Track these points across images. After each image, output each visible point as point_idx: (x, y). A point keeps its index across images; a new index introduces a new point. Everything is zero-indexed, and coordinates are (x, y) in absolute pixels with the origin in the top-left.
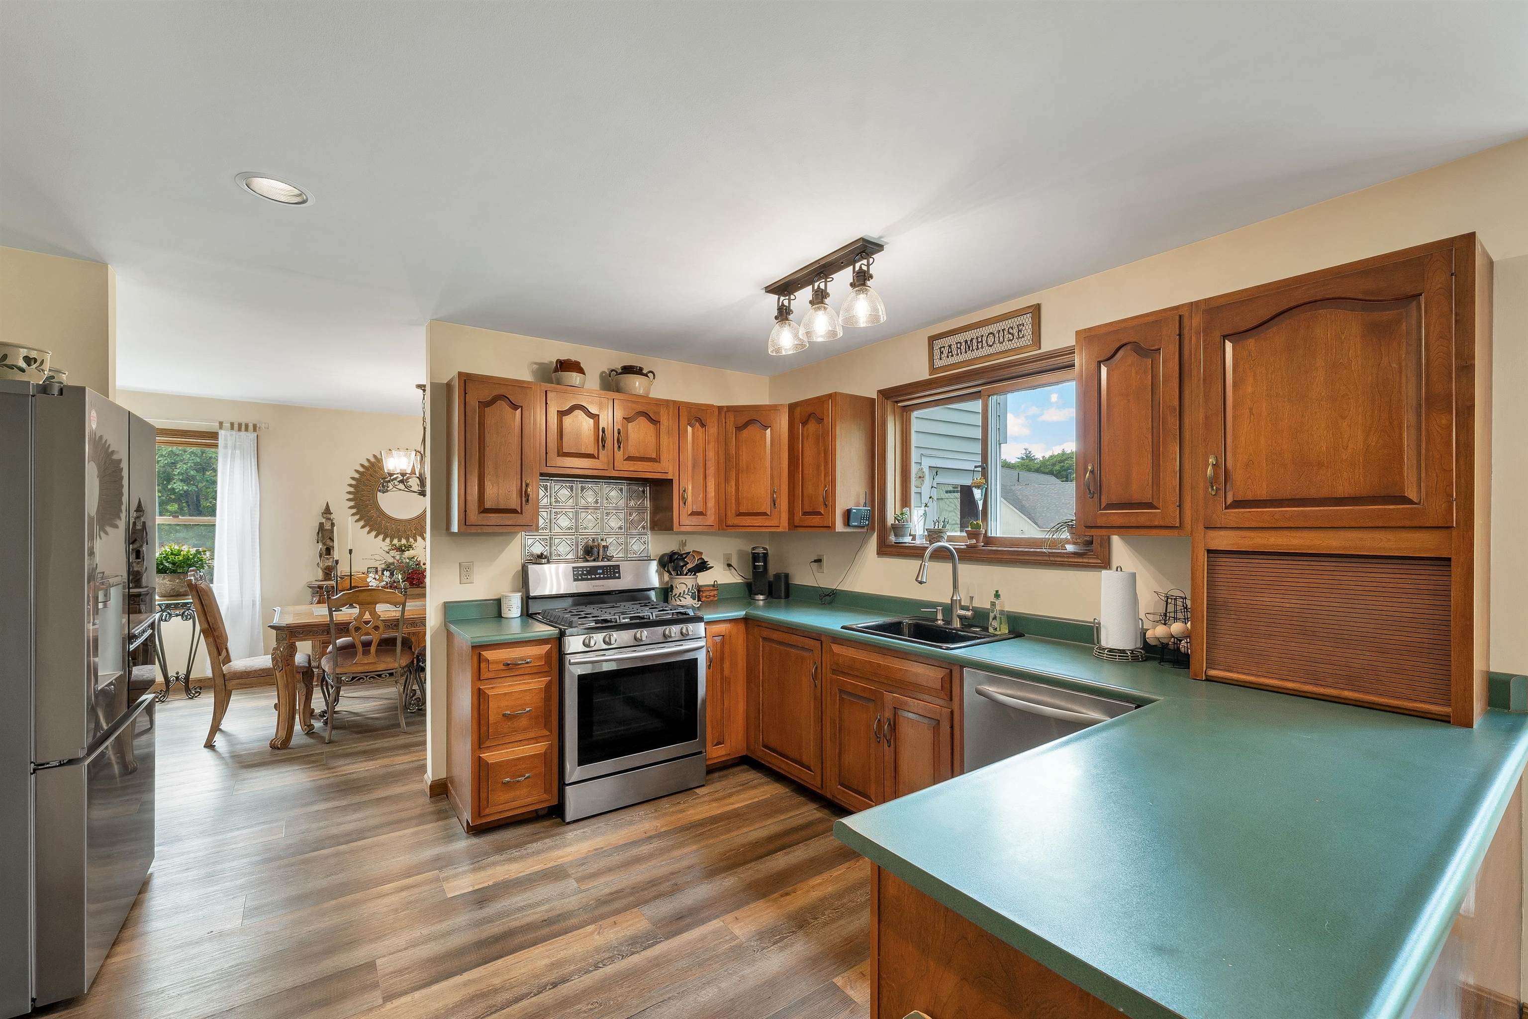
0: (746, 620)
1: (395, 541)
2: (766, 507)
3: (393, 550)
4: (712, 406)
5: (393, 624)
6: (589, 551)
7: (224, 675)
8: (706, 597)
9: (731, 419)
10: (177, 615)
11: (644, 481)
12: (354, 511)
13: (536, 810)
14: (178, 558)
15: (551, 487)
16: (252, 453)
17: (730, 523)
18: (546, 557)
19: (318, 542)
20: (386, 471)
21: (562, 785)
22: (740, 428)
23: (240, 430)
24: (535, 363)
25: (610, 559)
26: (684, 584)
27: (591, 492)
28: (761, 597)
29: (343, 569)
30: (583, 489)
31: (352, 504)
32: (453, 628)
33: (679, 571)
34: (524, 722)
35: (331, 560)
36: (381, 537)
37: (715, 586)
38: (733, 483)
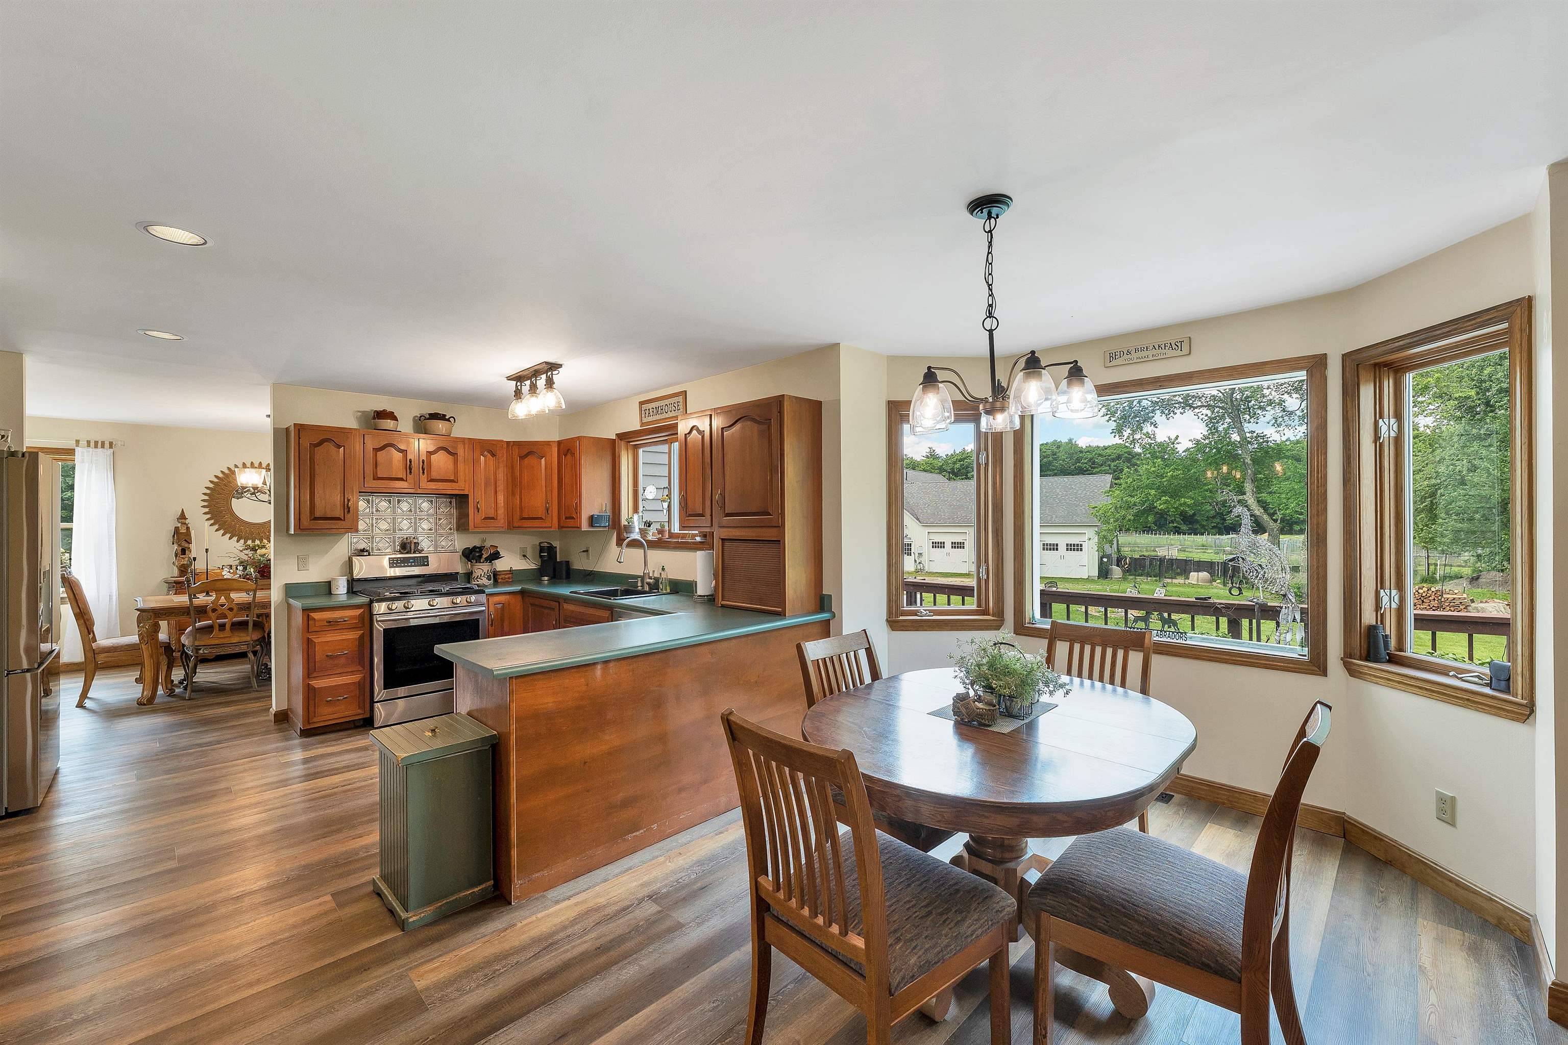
0: (522, 593)
1: (249, 542)
2: (540, 513)
3: (247, 549)
4: (502, 441)
5: (245, 607)
6: (405, 546)
7: (94, 650)
8: (502, 579)
9: (516, 451)
11: (451, 496)
12: (209, 516)
13: (354, 721)
15: (372, 501)
16: (109, 466)
17: (516, 525)
18: (367, 551)
19: (173, 544)
20: (239, 485)
21: (372, 702)
22: (522, 458)
23: (96, 446)
24: (359, 412)
25: (420, 551)
26: (482, 570)
27: (406, 504)
28: (546, 578)
29: (200, 566)
30: (399, 501)
31: (207, 510)
32: (291, 601)
33: (478, 559)
34: (342, 661)
35: (187, 559)
36: (235, 539)
37: (511, 571)
38: (518, 497)
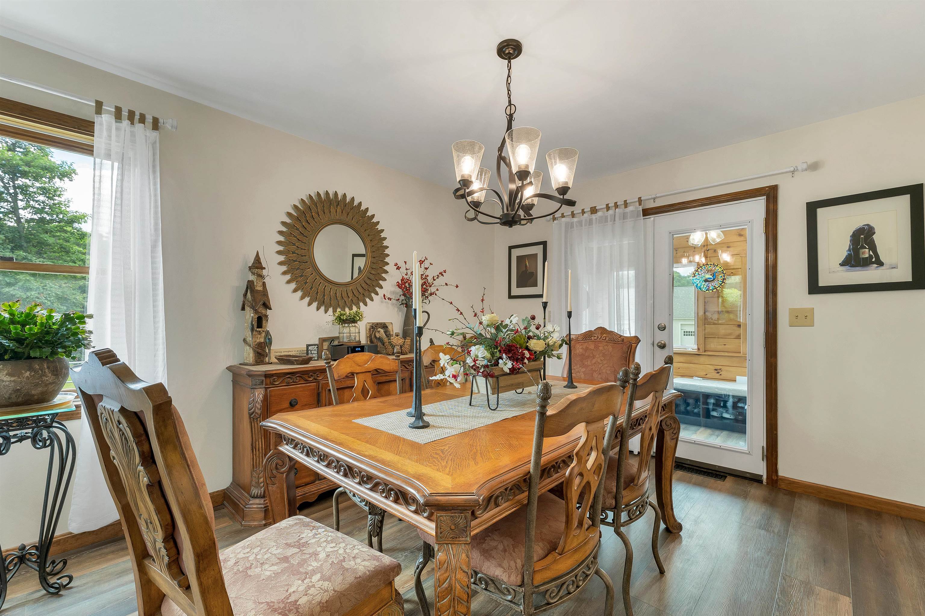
10: (21, 439)
12: (285, 267)
14: (31, 329)
19: (243, 309)
23: (131, 120)
31: (281, 258)
